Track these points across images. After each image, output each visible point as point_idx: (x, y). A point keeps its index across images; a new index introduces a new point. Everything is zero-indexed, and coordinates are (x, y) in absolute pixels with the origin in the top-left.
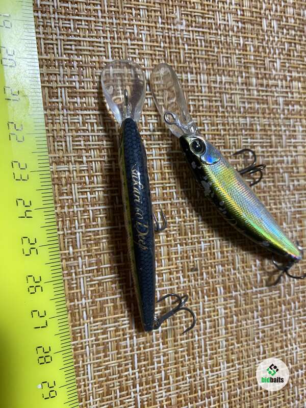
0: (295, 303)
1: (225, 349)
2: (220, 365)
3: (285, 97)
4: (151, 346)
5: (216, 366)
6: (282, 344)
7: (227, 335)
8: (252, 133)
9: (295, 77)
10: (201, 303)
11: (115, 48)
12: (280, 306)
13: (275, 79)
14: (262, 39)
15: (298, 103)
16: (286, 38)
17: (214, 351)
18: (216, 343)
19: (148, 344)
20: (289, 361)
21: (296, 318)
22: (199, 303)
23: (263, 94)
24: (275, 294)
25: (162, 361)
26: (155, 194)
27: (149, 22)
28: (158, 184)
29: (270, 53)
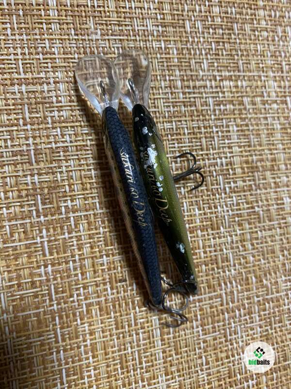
0: (239, 310)
1: (162, 361)
2: (158, 378)
3: (216, 97)
4: (80, 360)
5: (154, 379)
6: (227, 354)
7: (163, 347)
8: (179, 137)
9: (225, 76)
10: (132, 314)
11: (27, 64)
12: (223, 314)
13: (203, 80)
14: (186, 41)
15: (231, 102)
16: (213, 38)
17: (150, 364)
18: (151, 355)
19: (77, 358)
20: (237, 371)
21: (243, 326)
22: (130, 314)
23: (190, 96)
24: (216, 302)
25: (93, 376)
26: (76, 205)
27: (61, 35)
28: (78, 195)
29: (195, 54)
